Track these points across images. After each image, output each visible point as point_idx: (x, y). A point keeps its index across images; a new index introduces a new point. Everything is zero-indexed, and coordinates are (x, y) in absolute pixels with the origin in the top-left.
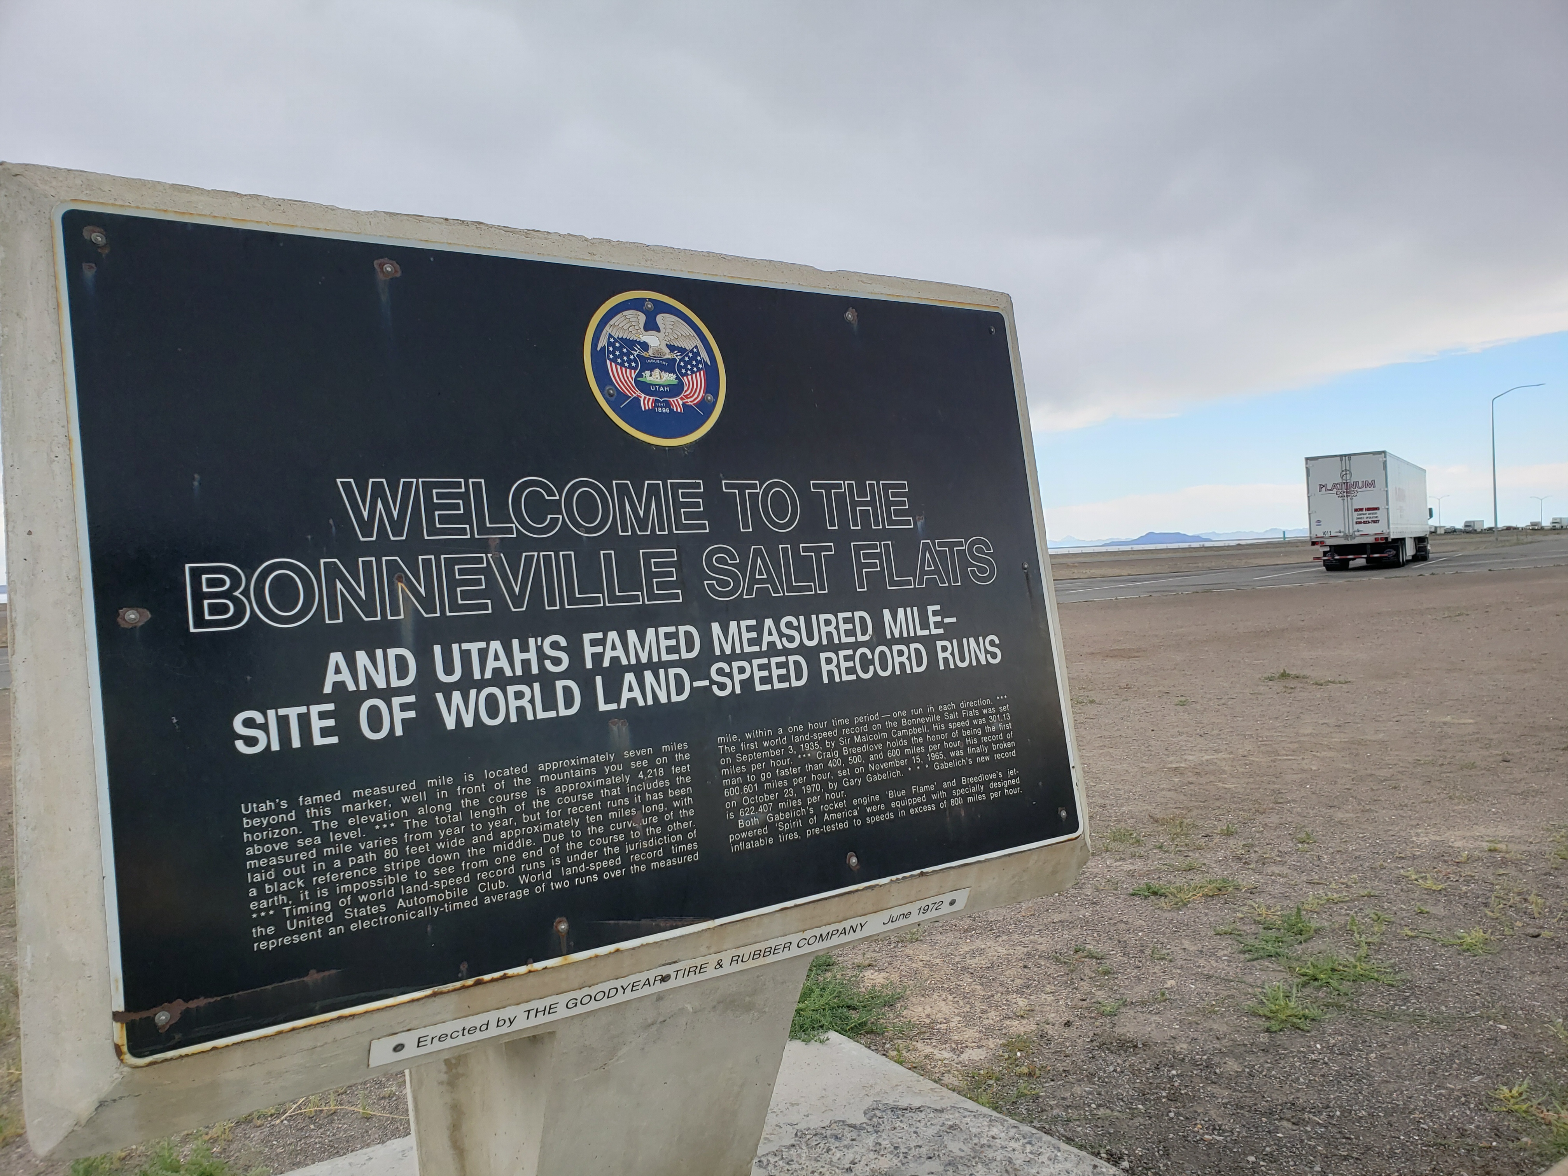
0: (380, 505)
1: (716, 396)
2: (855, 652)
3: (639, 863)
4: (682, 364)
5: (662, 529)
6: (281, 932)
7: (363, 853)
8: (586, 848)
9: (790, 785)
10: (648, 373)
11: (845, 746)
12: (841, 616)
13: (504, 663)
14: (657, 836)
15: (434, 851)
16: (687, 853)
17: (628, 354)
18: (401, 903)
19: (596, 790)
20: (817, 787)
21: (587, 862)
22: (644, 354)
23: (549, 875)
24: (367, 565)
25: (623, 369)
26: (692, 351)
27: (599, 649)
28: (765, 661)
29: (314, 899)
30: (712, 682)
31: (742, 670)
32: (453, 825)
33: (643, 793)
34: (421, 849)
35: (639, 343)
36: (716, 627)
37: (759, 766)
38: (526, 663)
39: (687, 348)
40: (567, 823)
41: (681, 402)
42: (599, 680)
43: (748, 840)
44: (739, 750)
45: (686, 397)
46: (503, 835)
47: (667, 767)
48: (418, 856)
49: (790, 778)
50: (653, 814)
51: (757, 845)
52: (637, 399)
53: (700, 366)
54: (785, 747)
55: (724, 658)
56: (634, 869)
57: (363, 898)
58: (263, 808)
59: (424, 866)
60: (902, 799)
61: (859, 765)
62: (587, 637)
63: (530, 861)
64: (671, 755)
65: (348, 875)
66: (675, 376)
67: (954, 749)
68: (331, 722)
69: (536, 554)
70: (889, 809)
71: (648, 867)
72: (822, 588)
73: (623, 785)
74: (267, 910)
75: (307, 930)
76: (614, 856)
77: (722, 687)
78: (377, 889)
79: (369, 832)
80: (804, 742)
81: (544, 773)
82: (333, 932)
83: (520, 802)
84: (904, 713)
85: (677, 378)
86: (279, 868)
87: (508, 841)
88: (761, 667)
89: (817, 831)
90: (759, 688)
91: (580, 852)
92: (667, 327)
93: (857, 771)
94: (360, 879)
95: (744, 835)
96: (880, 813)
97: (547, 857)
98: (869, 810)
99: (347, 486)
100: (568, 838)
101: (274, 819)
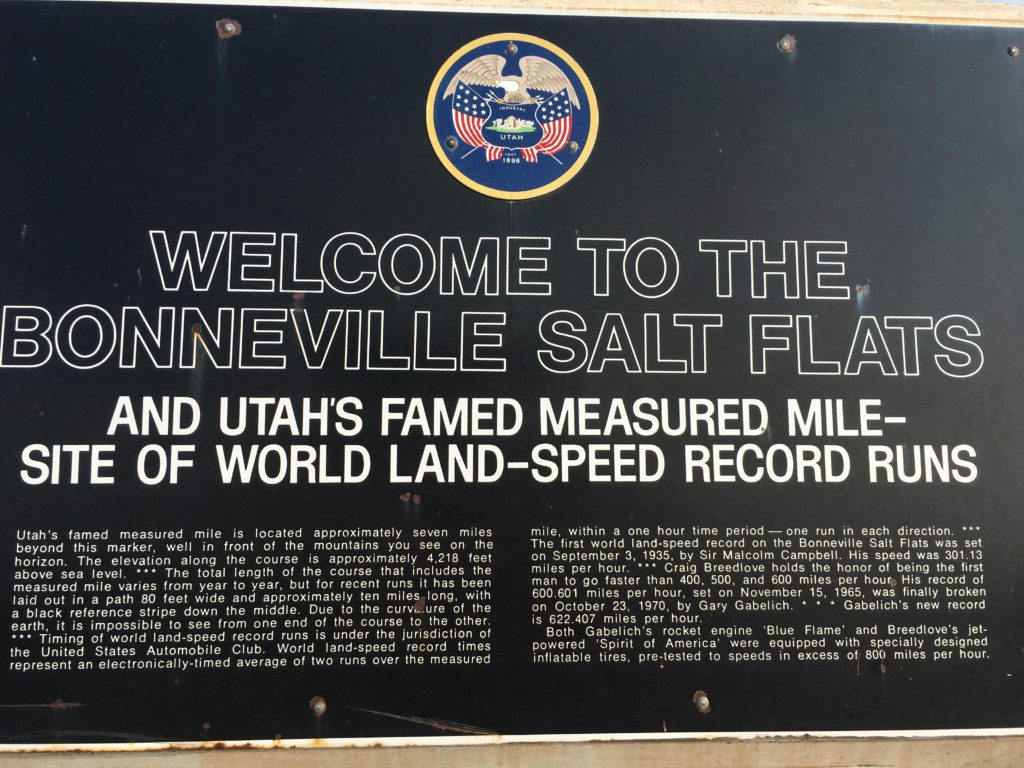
0: (187, 257)
1: (582, 145)
2: (737, 449)
3: (417, 654)
4: (544, 110)
5: (492, 289)
6: (35, 657)
7: (121, 594)
8: (357, 627)
9: (623, 596)
10: (499, 121)
11: (707, 561)
12: (722, 402)
13: (291, 421)
14: (442, 628)
15: (192, 603)
16: (478, 653)
17: (478, 102)
18: (151, 650)
19: (376, 567)
20: (662, 605)
21: (356, 642)
22: (500, 101)
23: (310, 649)
24: (167, 315)
25: (471, 118)
26: (558, 95)
27: (399, 416)
28: (606, 447)
29: (69, 631)
30: (533, 465)
31: (573, 455)
32: (214, 580)
33: (430, 579)
34: (179, 599)
35: (494, 89)
36: (545, 404)
37: (582, 569)
38: (315, 424)
39: (553, 92)
40: (338, 597)
41: (536, 152)
42: (394, 449)
43: (557, 651)
44: (557, 546)
45: (544, 145)
46: (266, 598)
47: (463, 554)
48: (175, 606)
49: (623, 589)
50: (439, 603)
51: (568, 659)
52: (482, 150)
53: (567, 111)
54: (622, 552)
55: (551, 438)
56: (409, 659)
57: (115, 639)
58: (36, 536)
59: (180, 617)
60: (787, 638)
61: (725, 587)
62: (386, 402)
63: (292, 630)
64: (470, 541)
65: (104, 613)
66: (532, 123)
67: (879, 587)
68: (109, 463)
69: (342, 311)
70: (764, 647)
71: (427, 659)
72: (699, 365)
73: (407, 566)
74: (25, 633)
75: (59, 659)
76: (388, 641)
77: (545, 471)
78: (129, 633)
79: (130, 574)
80: (648, 549)
81: (319, 540)
82: (82, 666)
83: (289, 567)
84: (805, 531)
85: (536, 125)
86: (41, 596)
87: (270, 605)
88: (600, 455)
89: (654, 657)
90: (593, 477)
91: (349, 630)
92: (532, 70)
93: (722, 593)
94: (115, 620)
95: (552, 645)
96: (750, 650)
97: (311, 629)
98: (734, 644)
99: (158, 238)
100: (337, 613)
101: (44, 549)
